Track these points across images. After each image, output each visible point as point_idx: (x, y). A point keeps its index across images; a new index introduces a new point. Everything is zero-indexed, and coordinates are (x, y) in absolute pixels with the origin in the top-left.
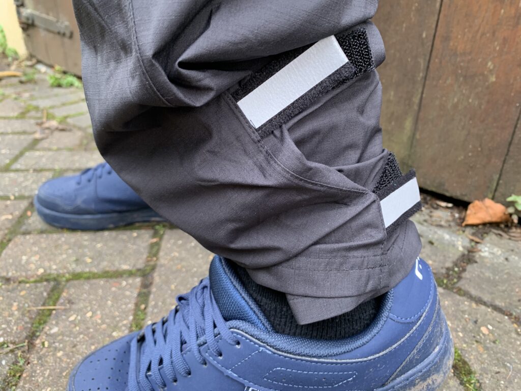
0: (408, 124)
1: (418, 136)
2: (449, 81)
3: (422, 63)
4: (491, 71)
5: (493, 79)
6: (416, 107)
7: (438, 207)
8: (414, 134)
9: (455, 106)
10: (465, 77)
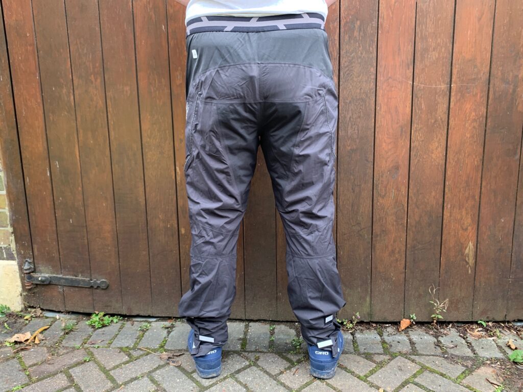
0: (368, 299)
1: (372, 302)
2: (380, 281)
3: (369, 277)
4: (393, 277)
5: (394, 279)
6: (370, 292)
7: (386, 328)
8: (371, 303)
9: (384, 289)
10: (385, 279)
